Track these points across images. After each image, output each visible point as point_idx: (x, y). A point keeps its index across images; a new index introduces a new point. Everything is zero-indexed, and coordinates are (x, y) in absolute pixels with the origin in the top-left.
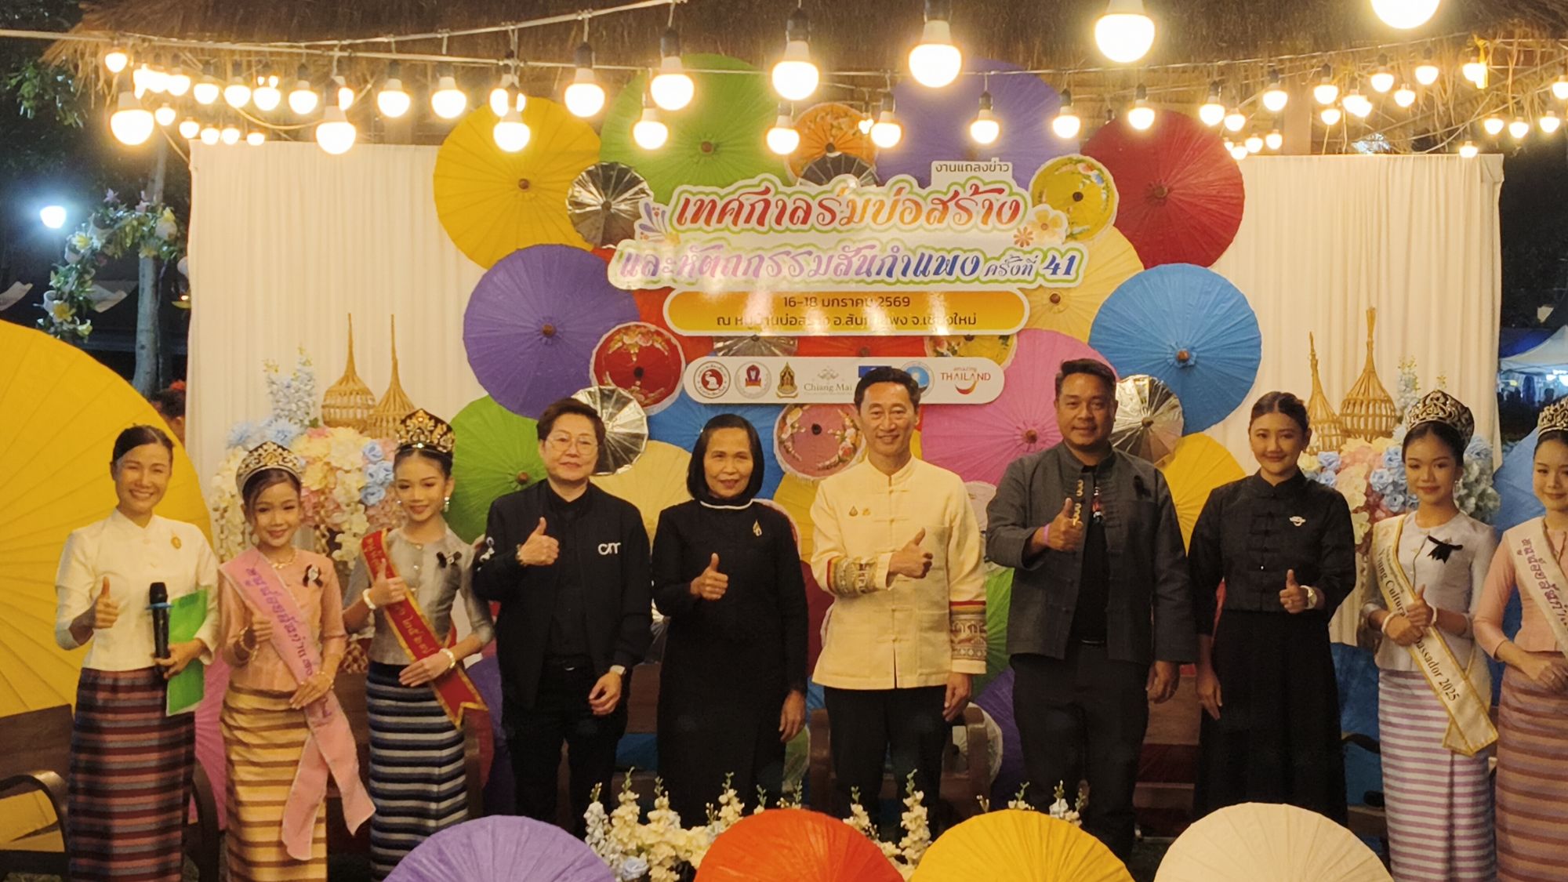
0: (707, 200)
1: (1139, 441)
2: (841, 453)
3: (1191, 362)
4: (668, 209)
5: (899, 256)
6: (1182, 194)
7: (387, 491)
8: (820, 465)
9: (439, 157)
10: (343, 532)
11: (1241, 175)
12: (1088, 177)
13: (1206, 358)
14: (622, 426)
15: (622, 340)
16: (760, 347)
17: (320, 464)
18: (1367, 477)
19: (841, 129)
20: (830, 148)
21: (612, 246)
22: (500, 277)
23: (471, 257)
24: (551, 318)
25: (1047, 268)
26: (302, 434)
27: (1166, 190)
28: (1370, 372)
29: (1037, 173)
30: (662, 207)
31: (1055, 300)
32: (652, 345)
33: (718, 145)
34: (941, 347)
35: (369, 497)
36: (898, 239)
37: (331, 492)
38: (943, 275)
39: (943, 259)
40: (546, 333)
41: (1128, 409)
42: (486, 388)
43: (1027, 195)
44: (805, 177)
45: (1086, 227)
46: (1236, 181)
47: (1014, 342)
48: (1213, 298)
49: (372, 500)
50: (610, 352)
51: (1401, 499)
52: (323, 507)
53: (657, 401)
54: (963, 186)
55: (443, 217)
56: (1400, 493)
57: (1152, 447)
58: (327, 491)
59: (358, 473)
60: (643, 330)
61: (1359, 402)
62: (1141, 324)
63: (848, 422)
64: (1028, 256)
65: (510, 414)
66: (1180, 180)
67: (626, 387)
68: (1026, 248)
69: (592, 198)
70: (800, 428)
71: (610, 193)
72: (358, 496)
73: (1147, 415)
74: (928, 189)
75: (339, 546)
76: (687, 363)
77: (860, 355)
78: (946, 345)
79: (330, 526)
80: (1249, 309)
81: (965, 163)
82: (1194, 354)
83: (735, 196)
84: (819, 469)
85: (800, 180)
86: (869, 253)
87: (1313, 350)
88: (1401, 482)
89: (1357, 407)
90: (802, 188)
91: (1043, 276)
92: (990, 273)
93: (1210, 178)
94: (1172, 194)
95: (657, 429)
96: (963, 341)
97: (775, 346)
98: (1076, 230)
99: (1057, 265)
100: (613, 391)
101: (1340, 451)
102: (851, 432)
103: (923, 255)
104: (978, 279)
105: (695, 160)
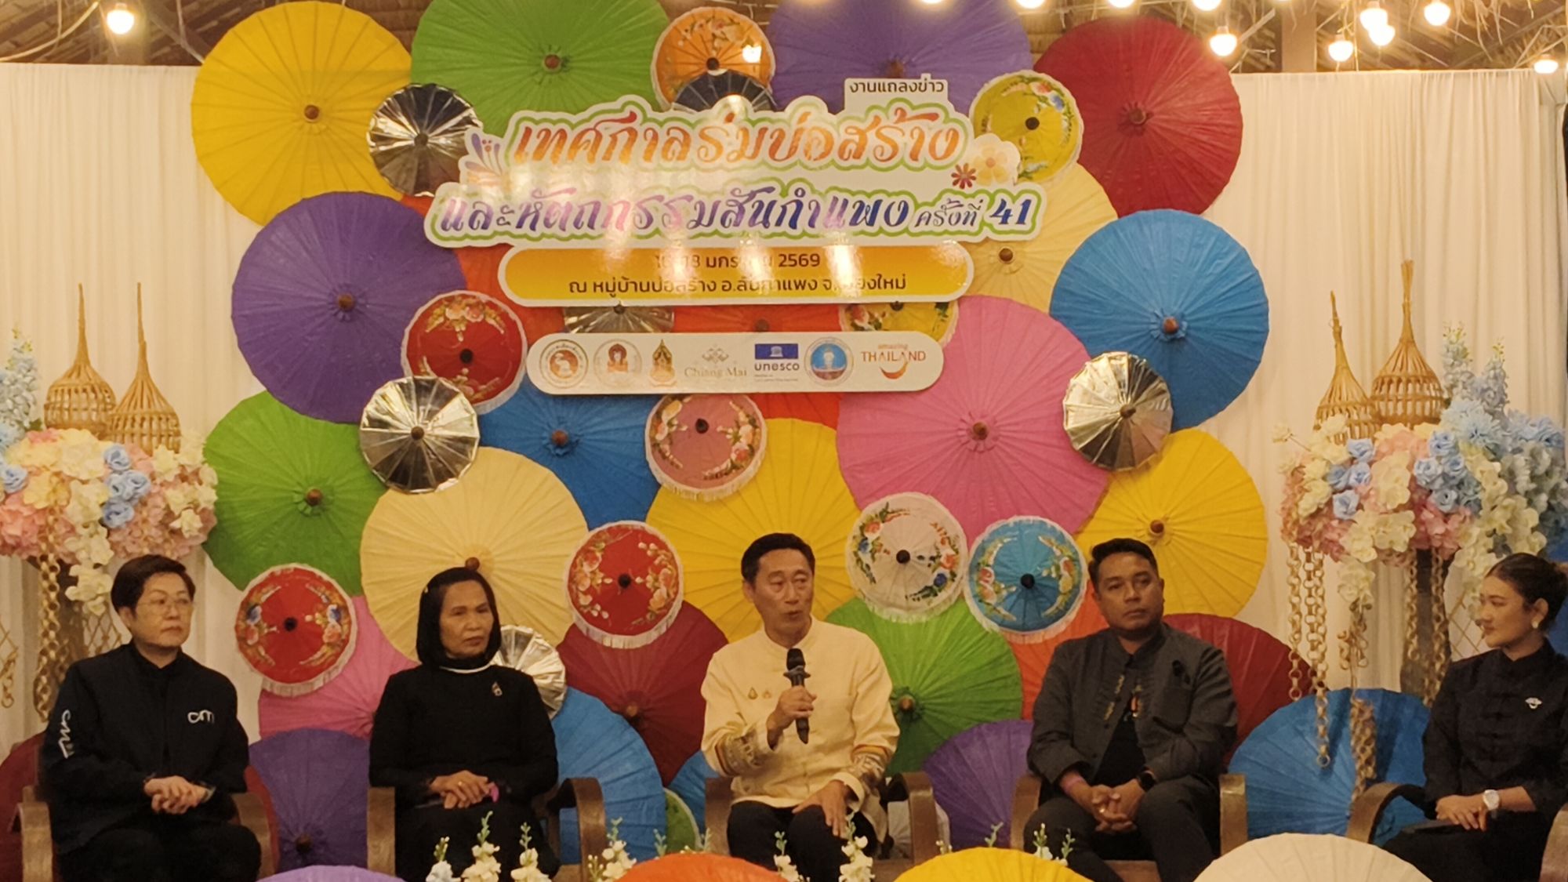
0: (554, 129)
1: (1117, 435)
2: (734, 456)
3: (1181, 334)
4: (503, 142)
5: (805, 200)
6: (1167, 121)
7: (136, 510)
8: (707, 474)
9: (197, 80)
10: (78, 563)
11: (1237, 98)
12: (1044, 100)
13: (1198, 329)
14: (444, 427)
15: (444, 314)
16: (625, 321)
17: (46, 475)
18: (1410, 467)
19: (726, 39)
20: (713, 63)
21: (428, 193)
22: (281, 233)
23: (241, 211)
24: (348, 286)
25: (995, 215)
26: (20, 439)
27: (1144, 114)
28: (1408, 341)
29: (980, 95)
30: (495, 139)
31: (1006, 257)
32: (484, 320)
33: (566, 60)
34: (861, 319)
35: (113, 517)
36: (801, 180)
37: (61, 512)
38: (863, 226)
39: (862, 204)
40: (347, 307)
41: (1102, 395)
42: (263, 382)
43: (967, 121)
44: (678, 102)
45: (1043, 163)
46: (1231, 105)
47: (954, 312)
48: (1206, 252)
49: (116, 521)
50: (428, 331)
51: (1453, 495)
52: (51, 529)
53: (490, 395)
54: (886, 110)
55: (201, 158)
56: (1451, 488)
57: (1134, 444)
58: (57, 509)
59: (99, 484)
60: (471, 301)
61: (1395, 380)
62: (1115, 286)
63: (742, 417)
64: (970, 201)
65: (296, 414)
66: (1161, 103)
67: (450, 376)
68: (967, 190)
69: (401, 131)
70: (679, 426)
71: (426, 122)
72: (99, 514)
73: (1126, 402)
74: (842, 114)
75: (74, 581)
76: (529, 346)
77: (759, 328)
78: (867, 317)
79: (61, 556)
80: (1252, 268)
81: (887, 81)
82: (1185, 324)
83: (591, 125)
84: (706, 478)
85: (674, 104)
86: (766, 199)
87: (1335, 314)
88: (1452, 474)
89: (1393, 387)
90: (679, 114)
91: (990, 226)
92: (923, 223)
93: (1201, 99)
94: (1151, 120)
95: (491, 433)
96: (888, 310)
97: (644, 320)
98: (1031, 167)
99: (1008, 213)
100: (432, 383)
101: (1374, 440)
102: (746, 429)
103: (836, 199)
104: (906, 230)
105: (537, 79)
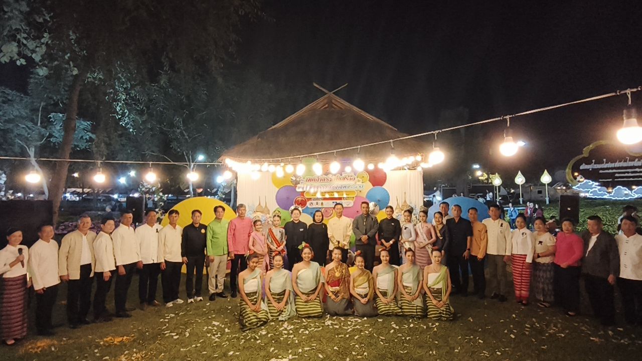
0: (310, 178)
1: (373, 212)
5: (338, 186)
6: (378, 177)
12: (364, 174)
15: (298, 199)
16: (318, 199)
21: (297, 185)
22: (281, 190)
23: (277, 187)
24: (288, 195)
25: (359, 187)
28: (405, 201)
29: (358, 173)
30: (304, 179)
31: (360, 191)
32: (303, 199)
36: (338, 183)
39: (344, 186)
40: (287, 198)
42: (279, 206)
43: (356, 177)
45: (364, 181)
46: (385, 175)
47: (355, 198)
48: (382, 191)
54: (347, 176)
60: (301, 197)
62: (373, 194)
69: (294, 178)
76: (308, 202)
78: (346, 198)
80: (388, 193)
82: (381, 199)
86: (334, 185)
87: (397, 198)
89: (404, 206)
90: (324, 176)
93: (382, 175)
97: (321, 199)
103: (341, 186)
104: (349, 189)
